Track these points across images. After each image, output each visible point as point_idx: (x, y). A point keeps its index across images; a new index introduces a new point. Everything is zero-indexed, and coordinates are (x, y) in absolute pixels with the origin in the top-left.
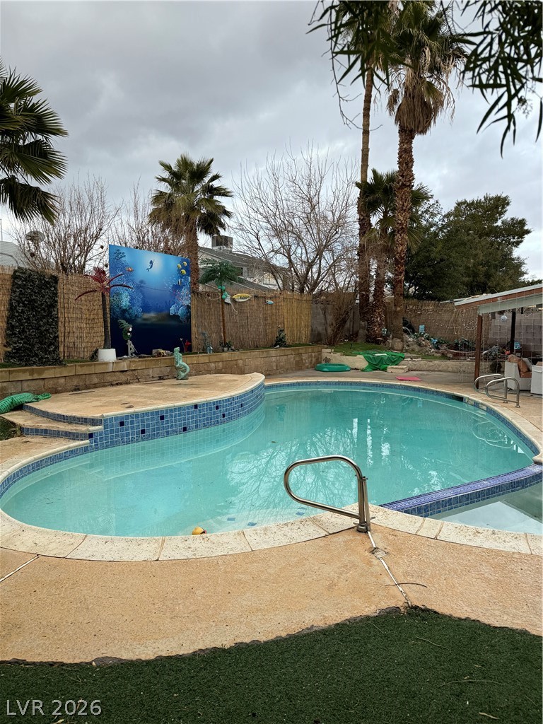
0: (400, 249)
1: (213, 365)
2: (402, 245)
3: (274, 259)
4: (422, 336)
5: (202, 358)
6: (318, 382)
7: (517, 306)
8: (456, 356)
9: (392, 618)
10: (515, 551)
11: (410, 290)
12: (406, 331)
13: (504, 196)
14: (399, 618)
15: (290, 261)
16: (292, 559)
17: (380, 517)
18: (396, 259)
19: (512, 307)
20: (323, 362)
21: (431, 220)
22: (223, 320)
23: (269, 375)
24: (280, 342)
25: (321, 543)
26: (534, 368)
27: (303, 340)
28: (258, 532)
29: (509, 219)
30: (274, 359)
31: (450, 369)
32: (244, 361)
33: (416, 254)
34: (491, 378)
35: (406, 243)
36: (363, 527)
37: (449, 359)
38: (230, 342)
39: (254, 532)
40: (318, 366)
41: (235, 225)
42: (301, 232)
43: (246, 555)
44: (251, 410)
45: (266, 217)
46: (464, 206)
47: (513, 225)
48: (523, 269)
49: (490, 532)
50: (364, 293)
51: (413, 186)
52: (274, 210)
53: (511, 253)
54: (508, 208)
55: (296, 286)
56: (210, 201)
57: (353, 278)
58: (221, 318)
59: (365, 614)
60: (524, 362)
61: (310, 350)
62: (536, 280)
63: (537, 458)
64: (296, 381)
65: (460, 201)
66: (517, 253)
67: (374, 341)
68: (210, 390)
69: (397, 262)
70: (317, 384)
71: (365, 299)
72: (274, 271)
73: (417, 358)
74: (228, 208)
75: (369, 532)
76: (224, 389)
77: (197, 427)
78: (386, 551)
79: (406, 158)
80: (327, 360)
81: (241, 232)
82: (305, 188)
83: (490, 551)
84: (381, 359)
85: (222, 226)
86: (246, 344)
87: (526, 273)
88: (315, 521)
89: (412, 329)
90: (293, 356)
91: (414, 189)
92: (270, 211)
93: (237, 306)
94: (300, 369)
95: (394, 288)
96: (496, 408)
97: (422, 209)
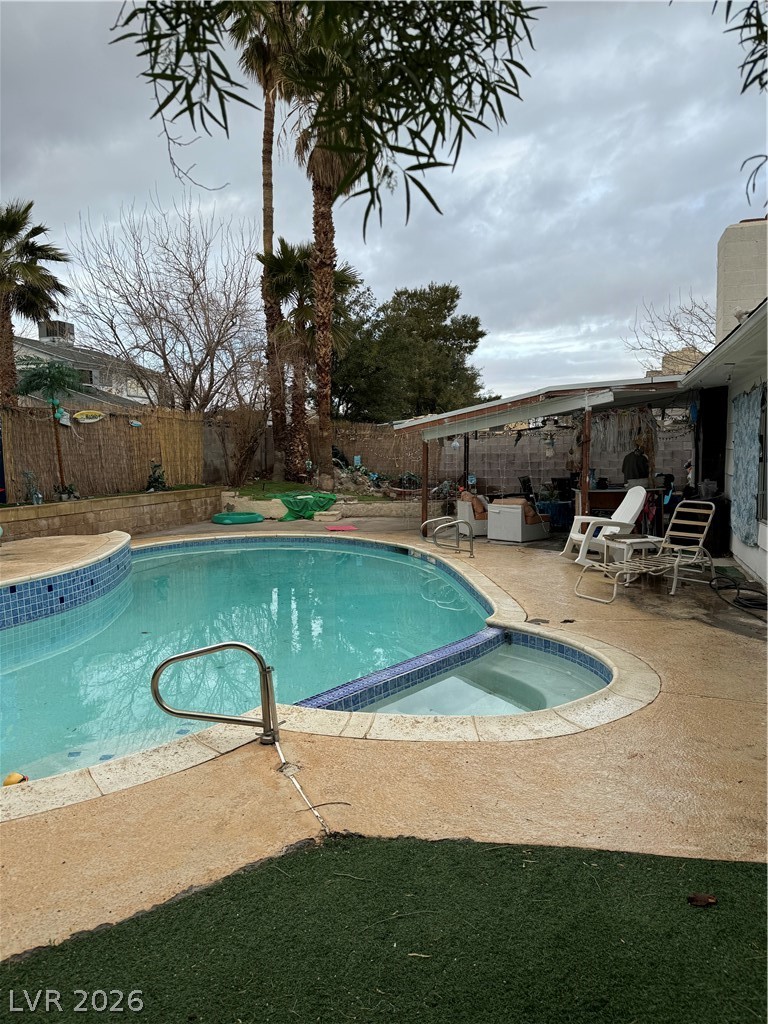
0: (323, 351)
1: (44, 522)
2: (325, 347)
3: (141, 359)
4: (358, 470)
5: (25, 513)
6: (216, 540)
7: (469, 429)
8: (401, 496)
9: (303, 854)
10: (461, 740)
11: (341, 407)
12: (337, 465)
13: (453, 285)
14: (313, 852)
15: (166, 361)
16: (165, 798)
17: (293, 719)
18: (318, 365)
19: (462, 431)
20: (224, 511)
21: (362, 313)
22: (59, 451)
23: (140, 533)
24: (155, 483)
25: (208, 768)
26: (492, 508)
27: (192, 480)
28: (113, 767)
29: (459, 318)
30: (146, 509)
31: (394, 513)
32: (97, 513)
33: (345, 360)
34: (441, 522)
35: (330, 344)
36: (269, 737)
37: (392, 499)
38: (70, 486)
39: (107, 768)
40: (216, 516)
41: (74, 306)
42: (181, 320)
43: (92, 803)
44: (109, 589)
45: (123, 296)
46: (404, 297)
47: (465, 325)
48: (478, 382)
49: (432, 720)
50: (278, 411)
51: (335, 265)
52: (137, 287)
53: (464, 361)
54: (458, 302)
55: (177, 400)
56: (31, 267)
57: (261, 391)
58: (55, 448)
59: (266, 855)
60: (479, 500)
61: (203, 494)
62: (493, 396)
63: (490, 619)
64: (182, 540)
65: (399, 289)
66: (470, 361)
67: (296, 479)
68: (38, 561)
69: (320, 370)
70: (213, 542)
71: (280, 419)
72: (141, 375)
73: (352, 499)
74: (63, 281)
75: (277, 743)
76: (62, 558)
77: (16, 621)
78: (299, 765)
79: (324, 226)
80: (230, 508)
81: (84, 317)
82: (183, 258)
83: (431, 744)
84: (305, 503)
85: (53, 306)
86: (99, 488)
87: (481, 388)
88: (199, 739)
89: (346, 462)
90: (177, 504)
91: (336, 269)
92: (130, 288)
93: (81, 429)
94: (189, 522)
95: (318, 404)
96: (446, 561)
97: (349, 299)
